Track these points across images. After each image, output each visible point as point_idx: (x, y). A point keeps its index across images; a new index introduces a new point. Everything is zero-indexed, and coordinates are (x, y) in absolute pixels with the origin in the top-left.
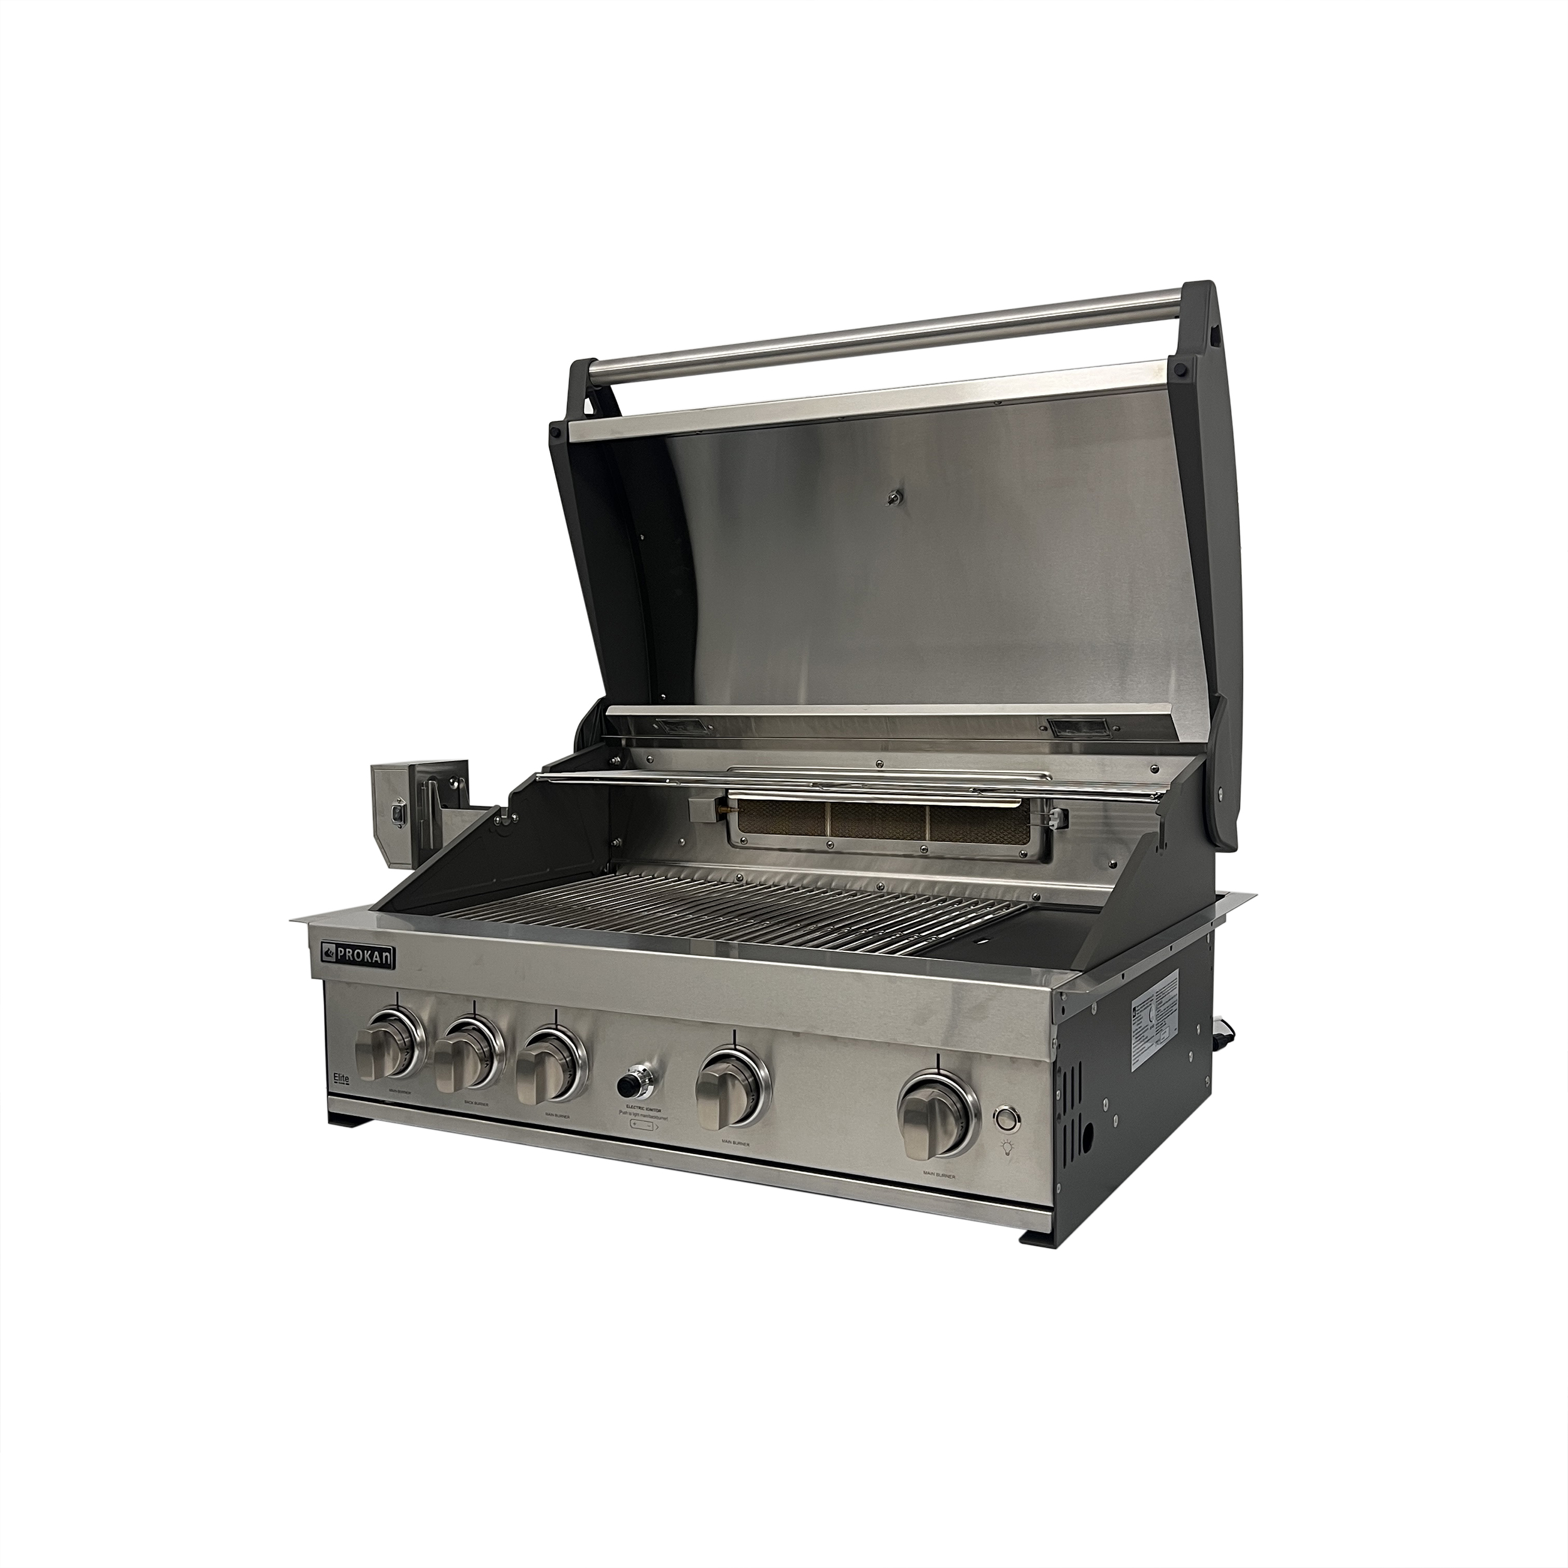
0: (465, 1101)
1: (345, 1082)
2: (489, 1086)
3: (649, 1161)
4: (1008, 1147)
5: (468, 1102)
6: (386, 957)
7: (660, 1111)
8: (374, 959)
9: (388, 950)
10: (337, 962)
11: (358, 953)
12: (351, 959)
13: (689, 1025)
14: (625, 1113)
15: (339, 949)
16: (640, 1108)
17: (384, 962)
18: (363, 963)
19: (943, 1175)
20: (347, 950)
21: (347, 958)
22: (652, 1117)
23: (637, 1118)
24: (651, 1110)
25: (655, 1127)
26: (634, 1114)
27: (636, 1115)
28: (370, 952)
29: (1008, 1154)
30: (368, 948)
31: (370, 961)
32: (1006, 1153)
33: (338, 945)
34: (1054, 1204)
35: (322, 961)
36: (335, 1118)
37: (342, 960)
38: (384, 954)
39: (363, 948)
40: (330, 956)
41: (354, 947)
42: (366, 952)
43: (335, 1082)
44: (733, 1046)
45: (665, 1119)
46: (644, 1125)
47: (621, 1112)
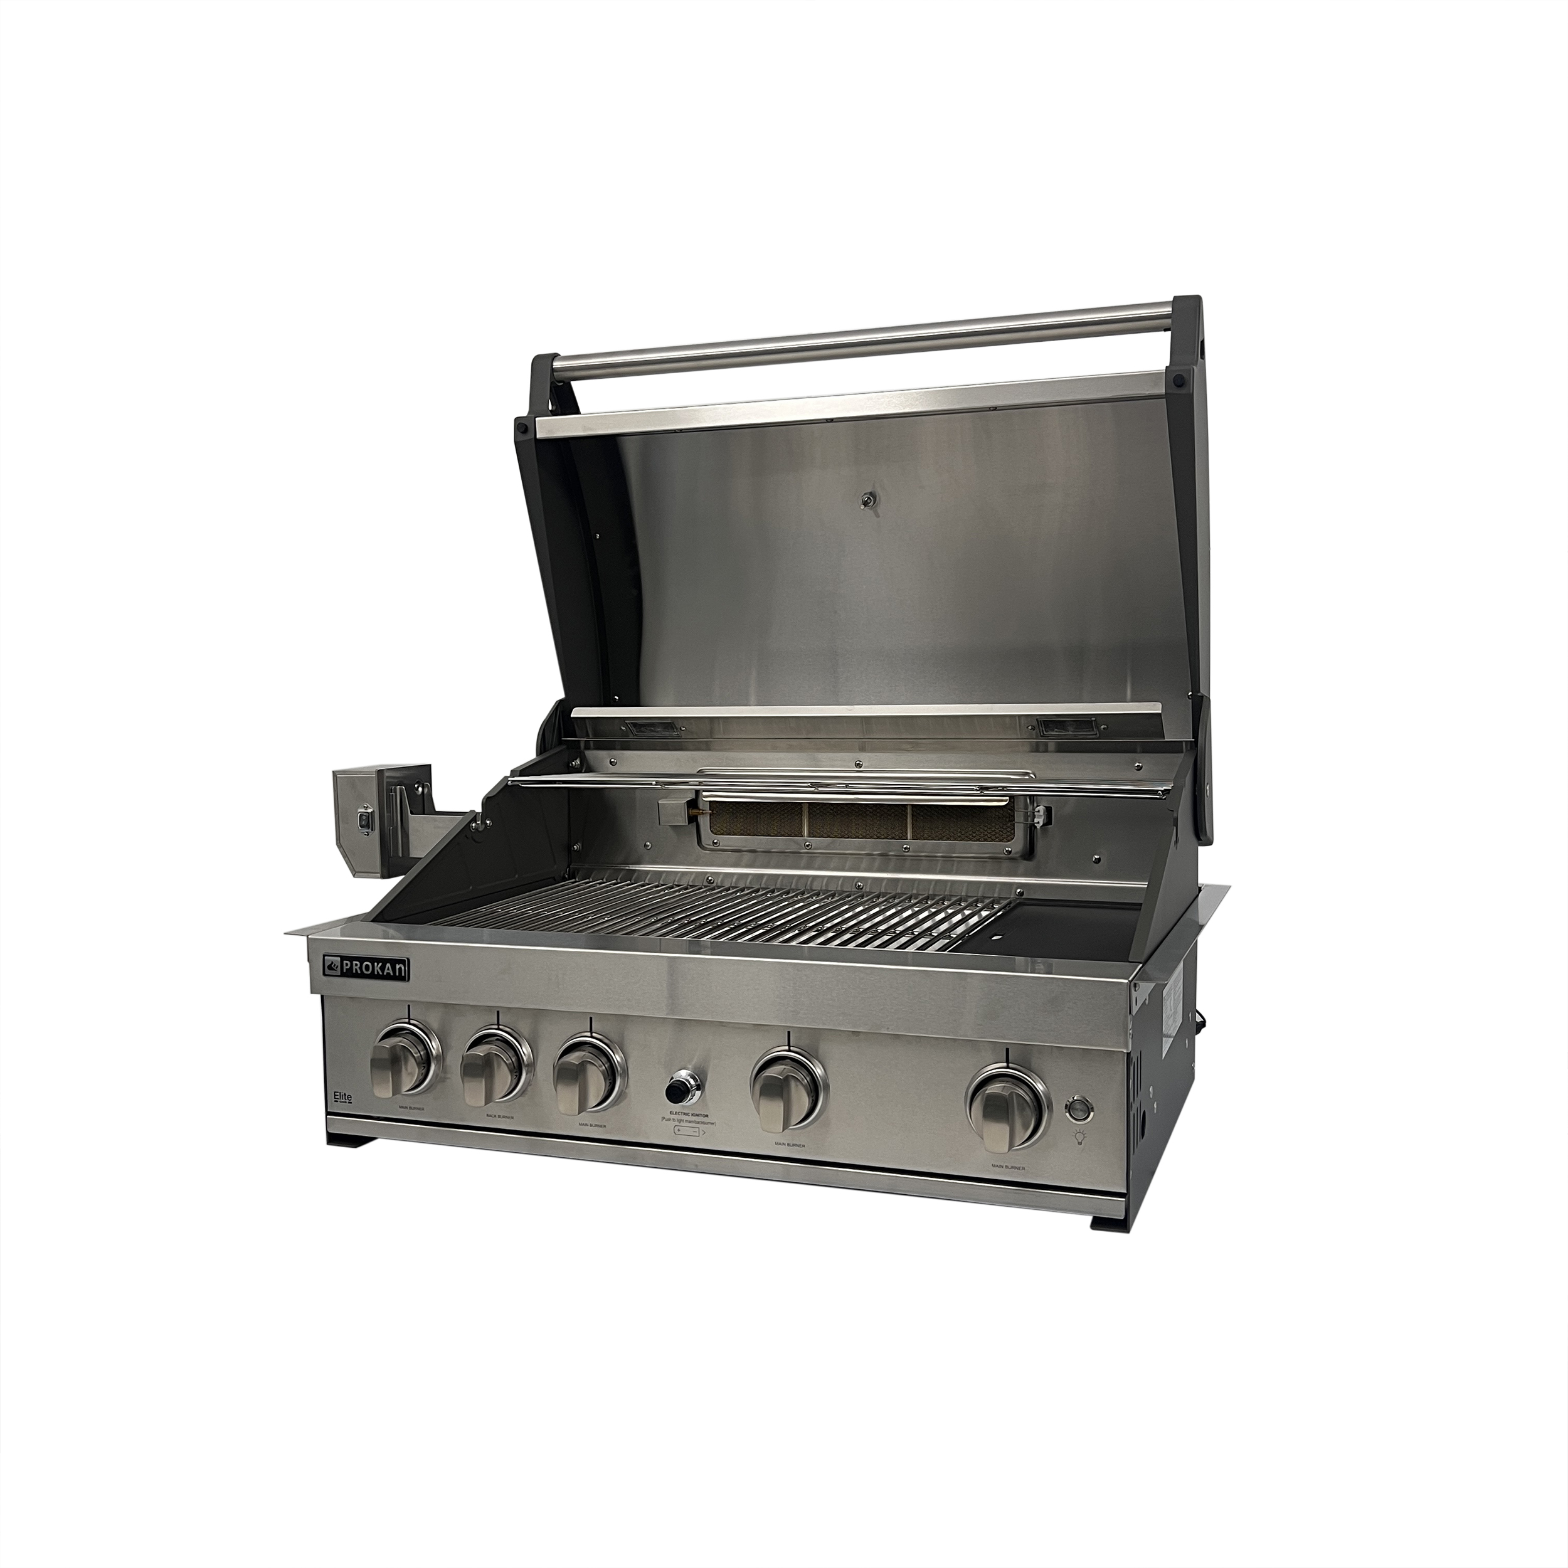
0: (487, 1115)
1: (347, 1101)
2: (515, 1098)
3: (694, 1167)
4: (1080, 1137)
5: (490, 1116)
6: (400, 969)
7: (707, 1116)
8: (386, 971)
9: (402, 962)
10: (343, 975)
11: (367, 966)
12: (359, 972)
13: (740, 1028)
14: (669, 1120)
15: (345, 962)
16: (684, 1114)
17: (397, 974)
18: (373, 976)
19: (1012, 1167)
20: (354, 962)
21: (354, 971)
22: (698, 1123)
23: (682, 1124)
24: (698, 1115)
25: (701, 1133)
26: (678, 1120)
27: (680, 1121)
28: (380, 964)
29: (1080, 1144)
30: (378, 960)
31: (381, 973)
32: (1079, 1143)
33: (343, 958)
34: (1127, 1191)
35: (324, 974)
36: (334, 1139)
37: (349, 974)
38: (398, 966)
39: (373, 960)
40: (334, 970)
41: (362, 960)
42: (376, 964)
43: (335, 1101)
44: (787, 1048)
45: (712, 1124)
46: (690, 1131)
47: (664, 1118)
